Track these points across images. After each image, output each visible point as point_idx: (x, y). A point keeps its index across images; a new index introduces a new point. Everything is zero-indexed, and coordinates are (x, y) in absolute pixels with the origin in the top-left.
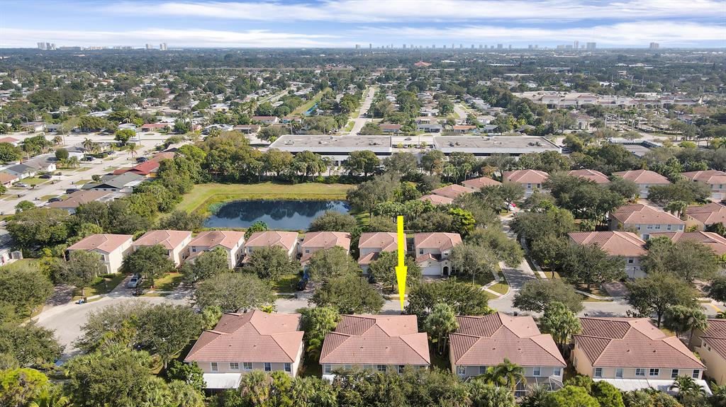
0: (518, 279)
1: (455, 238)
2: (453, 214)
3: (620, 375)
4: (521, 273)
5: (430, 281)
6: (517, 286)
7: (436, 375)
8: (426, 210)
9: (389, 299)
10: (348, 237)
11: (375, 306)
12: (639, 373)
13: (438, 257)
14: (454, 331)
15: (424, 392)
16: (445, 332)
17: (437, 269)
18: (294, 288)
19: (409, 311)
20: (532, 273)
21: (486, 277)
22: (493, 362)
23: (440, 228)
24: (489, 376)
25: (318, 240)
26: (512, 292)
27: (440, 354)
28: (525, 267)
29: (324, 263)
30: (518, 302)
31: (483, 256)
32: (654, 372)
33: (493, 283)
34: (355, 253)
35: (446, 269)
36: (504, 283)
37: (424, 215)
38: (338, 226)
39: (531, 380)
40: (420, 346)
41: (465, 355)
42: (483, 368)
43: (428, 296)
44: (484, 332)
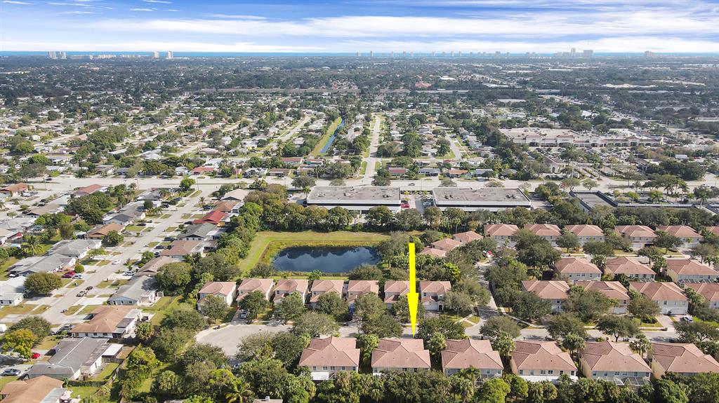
0: (487, 313)
1: (447, 285)
2: (445, 267)
3: (532, 374)
4: (489, 308)
5: (431, 315)
6: (485, 318)
7: (434, 373)
8: (427, 263)
9: (405, 327)
10: (377, 284)
11: (399, 334)
12: (543, 372)
13: (435, 298)
14: (444, 348)
15: (428, 382)
16: (439, 349)
17: (435, 306)
18: (346, 319)
19: (418, 336)
20: (496, 308)
21: (464, 313)
22: (464, 366)
23: (436, 278)
24: (462, 374)
25: (357, 286)
26: (482, 322)
27: (436, 361)
28: (492, 304)
29: (363, 302)
30: (483, 330)
31: (463, 297)
32: (550, 372)
33: (471, 316)
34: (382, 295)
35: (440, 306)
36: (478, 316)
37: (426, 267)
38: (370, 276)
39: (485, 376)
40: (425, 358)
41: (453, 361)
42: (459, 369)
43: (430, 328)
44: (461, 350)
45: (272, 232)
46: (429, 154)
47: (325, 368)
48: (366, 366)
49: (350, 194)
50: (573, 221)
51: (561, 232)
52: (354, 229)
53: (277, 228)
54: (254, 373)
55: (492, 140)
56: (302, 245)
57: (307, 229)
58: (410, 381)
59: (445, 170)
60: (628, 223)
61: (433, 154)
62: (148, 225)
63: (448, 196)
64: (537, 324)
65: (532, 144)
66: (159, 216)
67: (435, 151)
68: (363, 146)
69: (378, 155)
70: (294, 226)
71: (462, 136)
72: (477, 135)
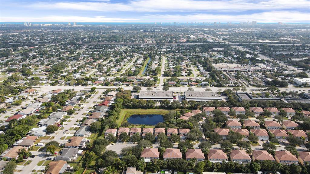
1: (188, 130)
2: (188, 123)
3: (214, 160)
5: (183, 140)
6: (201, 141)
7: (183, 160)
8: (182, 122)
9: (174, 144)
10: (165, 129)
11: (172, 147)
12: (217, 160)
13: (184, 135)
14: (186, 152)
15: (181, 162)
16: (185, 152)
17: (184, 137)
18: (154, 142)
19: (178, 148)
20: (205, 138)
21: (194, 140)
22: (192, 158)
23: (184, 128)
24: (192, 160)
25: (158, 130)
26: (200, 143)
27: (184, 156)
28: (203, 137)
29: (160, 136)
30: (199, 146)
31: (193, 135)
32: (220, 159)
33: (196, 141)
34: (166, 134)
35: (186, 137)
36: (198, 141)
37: (181, 123)
38: (162, 127)
39: (199, 161)
40: (180, 155)
41: (189, 156)
42: (191, 159)
43: (182, 145)
44: (191, 152)
45: (127, 109)
46: (184, 75)
47: (149, 158)
48: (161, 157)
49: (154, 94)
50: (235, 106)
51: (230, 110)
52: (156, 108)
53: (128, 107)
54: (127, 159)
55: (209, 69)
56: (138, 114)
57: (139, 108)
58: (175, 162)
59: (190, 83)
60: (254, 106)
61: (186, 75)
62: (82, 106)
63: (190, 95)
64: (218, 144)
65: (225, 71)
66: (85, 102)
67: (186, 74)
68: (159, 72)
69: (164, 75)
70: (135, 107)
71: (197, 66)
72: (204, 66)
